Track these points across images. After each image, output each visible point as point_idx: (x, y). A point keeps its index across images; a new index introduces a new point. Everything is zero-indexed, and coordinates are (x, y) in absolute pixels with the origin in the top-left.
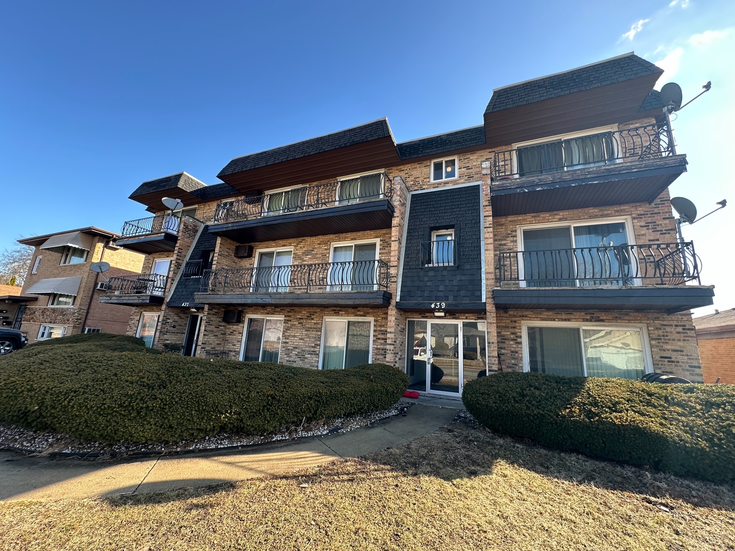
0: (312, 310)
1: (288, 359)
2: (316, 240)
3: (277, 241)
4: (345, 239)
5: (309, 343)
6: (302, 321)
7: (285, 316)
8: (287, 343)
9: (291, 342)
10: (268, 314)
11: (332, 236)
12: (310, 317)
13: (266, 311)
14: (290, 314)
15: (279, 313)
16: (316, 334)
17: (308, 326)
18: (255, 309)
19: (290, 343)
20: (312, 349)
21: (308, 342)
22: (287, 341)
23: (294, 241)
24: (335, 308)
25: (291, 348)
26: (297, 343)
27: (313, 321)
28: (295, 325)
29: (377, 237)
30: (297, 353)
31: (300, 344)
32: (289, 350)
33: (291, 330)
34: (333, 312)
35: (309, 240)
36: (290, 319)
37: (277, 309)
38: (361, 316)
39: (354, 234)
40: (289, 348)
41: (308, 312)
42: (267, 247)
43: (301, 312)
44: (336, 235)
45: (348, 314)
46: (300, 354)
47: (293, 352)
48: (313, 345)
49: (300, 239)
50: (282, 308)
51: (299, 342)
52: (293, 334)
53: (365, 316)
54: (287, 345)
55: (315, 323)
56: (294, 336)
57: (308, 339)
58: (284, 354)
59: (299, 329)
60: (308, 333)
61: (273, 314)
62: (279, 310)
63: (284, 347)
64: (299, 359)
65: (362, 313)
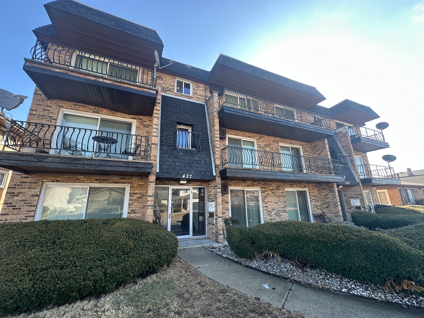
0: (278, 184)
1: (270, 218)
2: (272, 139)
3: (243, 132)
4: (286, 142)
5: (281, 206)
6: (273, 191)
7: (262, 188)
8: (267, 207)
9: (270, 206)
10: (248, 186)
11: (279, 139)
12: (278, 189)
13: (246, 184)
14: (265, 186)
15: (257, 185)
16: (283, 199)
17: (278, 194)
18: (236, 182)
19: (269, 207)
20: (284, 209)
22: (267, 205)
23: (257, 136)
24: (291, 183)
25: (270, 210)
26: (274, 206)
27: (280, 191)
28: (270, 194)
30: (275, 213)
31: (276, 206)
32: (269, 211)
33: (268, 197)
34: (290, 185)
35: (267, 138)
36: (266, 190)
37: (255, 183)
38: (303, 187)
39: (290, 141)
40: (269, 210)
41: (276, 185)
42: (236, 135)
43: (272, 185)
44: (282, 139)
45: (297, 186)
46: (277, 213)
47: (273, 213)
48: (284, 206)
49: (261, 135)
50: (258, 182)
52: (270, 200)
53: (305, 188)
55: (282, 193)
56: (271, 202)
57: (280, 203)
58: (267, 215)
59: (272, 196)
60: (279, 199)
61: (253, 186)
62: (256, 183)
63: (265, 210)
64: (277, 217)
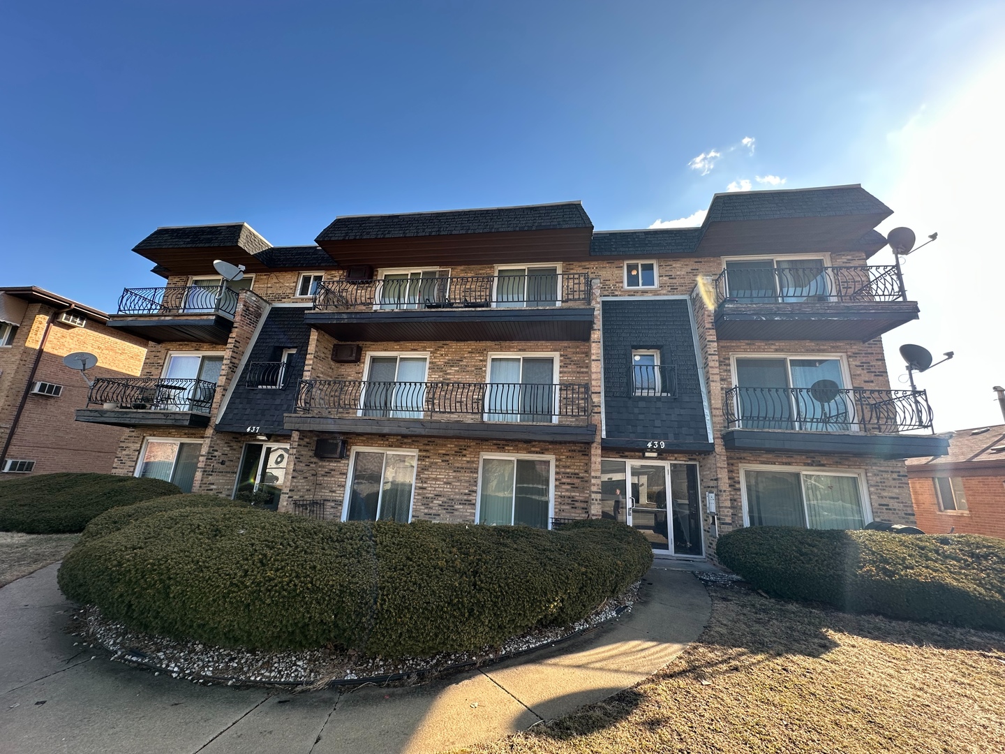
0: (462, 443)
1: (426, 511)
2: (466, 347)
3: (402, 343)
4: (509, 349)
5: (460, 489)
6: (447, 458)
7: (420, 451)
8: (425, 488)
9: (431, 487)
10: (390, 446)
11: (489, 343)
12: (460, 452)
13: (387, 443)
14: (428, 448)
15: (410, 445)
16: (470, 477)
17: (457, 465)
18: (367, 438)
19: (430, 489)
20: (465, 497)
21: (459, 487)
22: (425, 485)
23: (431, 345)
24: (498, 442)
25: (430, 495)
26: (442, 489)
27: (464, 459)
28: (436, 463)
29: (555, 350)
30: (441, 502)
31: (445, 490)
32: (427, 498)
33: (430, 470)
34: (495, 447)
35: (454, 345)
36: (428, 454)
37: (405, 440)
38: (537, 453)
39: (523, 344)
40: (427, 495)
41: (456, 446)
42: (385, 350)
43: (445, 445)
44: (497, 343)
45: (518, 450)
46: (447, 504)
47: (435, 502)
48: (467, 491)
49: (440, 343)
50: (414, 439)
51: (444, 488)
52: (434, 476)
53: (543, 453)
54: (425, 491)
55: (468, 462)
56: (436, 479)
57: (459, 484)
58: (420, 504)
59: (442, 468)
60: (458, 474)
61: (401, 447)
62: (410, 441)
63: (419, 494)
64: (444, 511)
65: (538, 450)
